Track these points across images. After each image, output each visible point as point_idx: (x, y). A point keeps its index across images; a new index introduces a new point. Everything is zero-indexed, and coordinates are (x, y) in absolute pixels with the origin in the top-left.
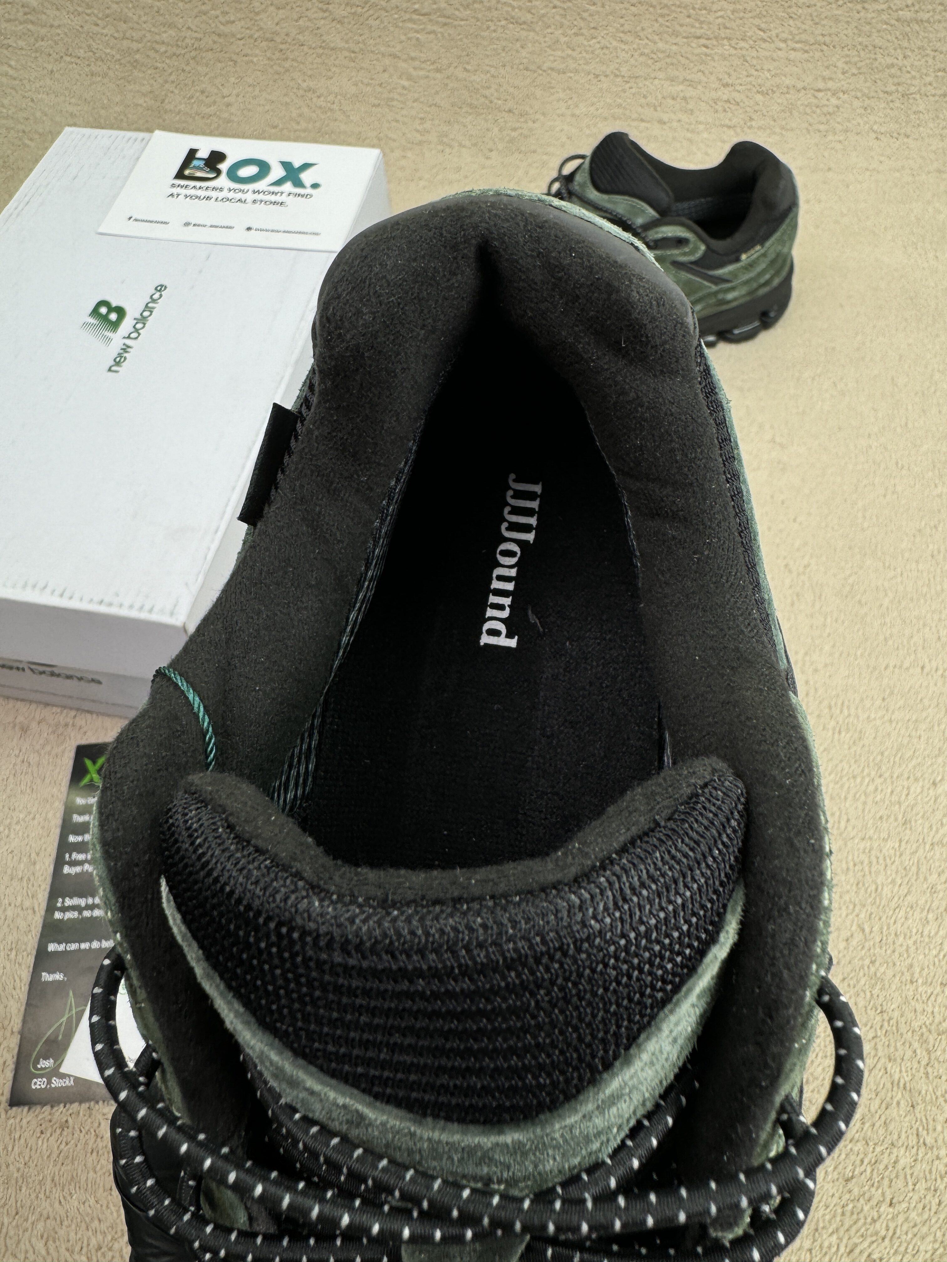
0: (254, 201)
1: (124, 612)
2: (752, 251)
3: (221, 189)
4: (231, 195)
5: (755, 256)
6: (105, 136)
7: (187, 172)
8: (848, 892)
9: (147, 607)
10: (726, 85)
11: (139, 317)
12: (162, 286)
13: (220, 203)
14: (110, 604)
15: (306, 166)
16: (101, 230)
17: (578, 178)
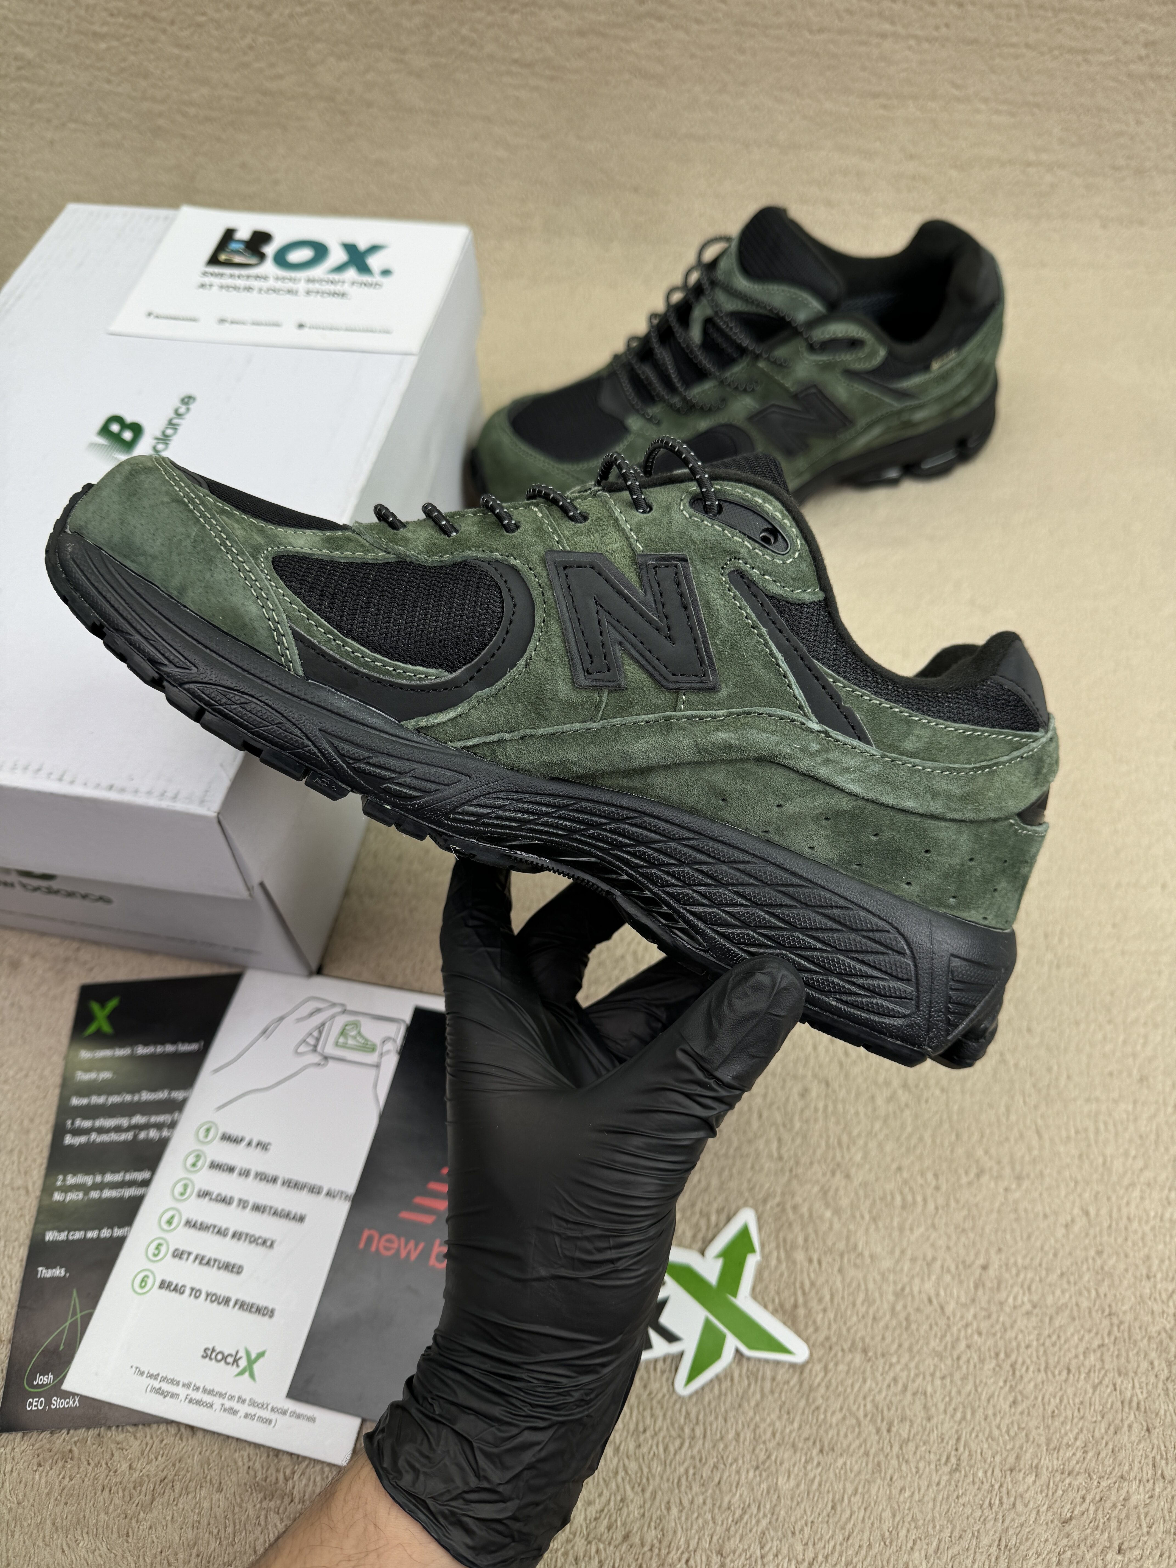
0: (308, 293)
1: (141, 800)
2: (945, 361)
3: (265, 278)
4: (279, 285)
5: (949, 366)
6: (118, 214)
7: (223, 257)
8: (1068, 1165)
9: (170, 794)
10: (911, 157)
11: (159, 435)
12: (190, 397)
13: (264, 296)
14: (122, 790)
15: (374, 249)
16: (114, 328)
17: (723, 264)
